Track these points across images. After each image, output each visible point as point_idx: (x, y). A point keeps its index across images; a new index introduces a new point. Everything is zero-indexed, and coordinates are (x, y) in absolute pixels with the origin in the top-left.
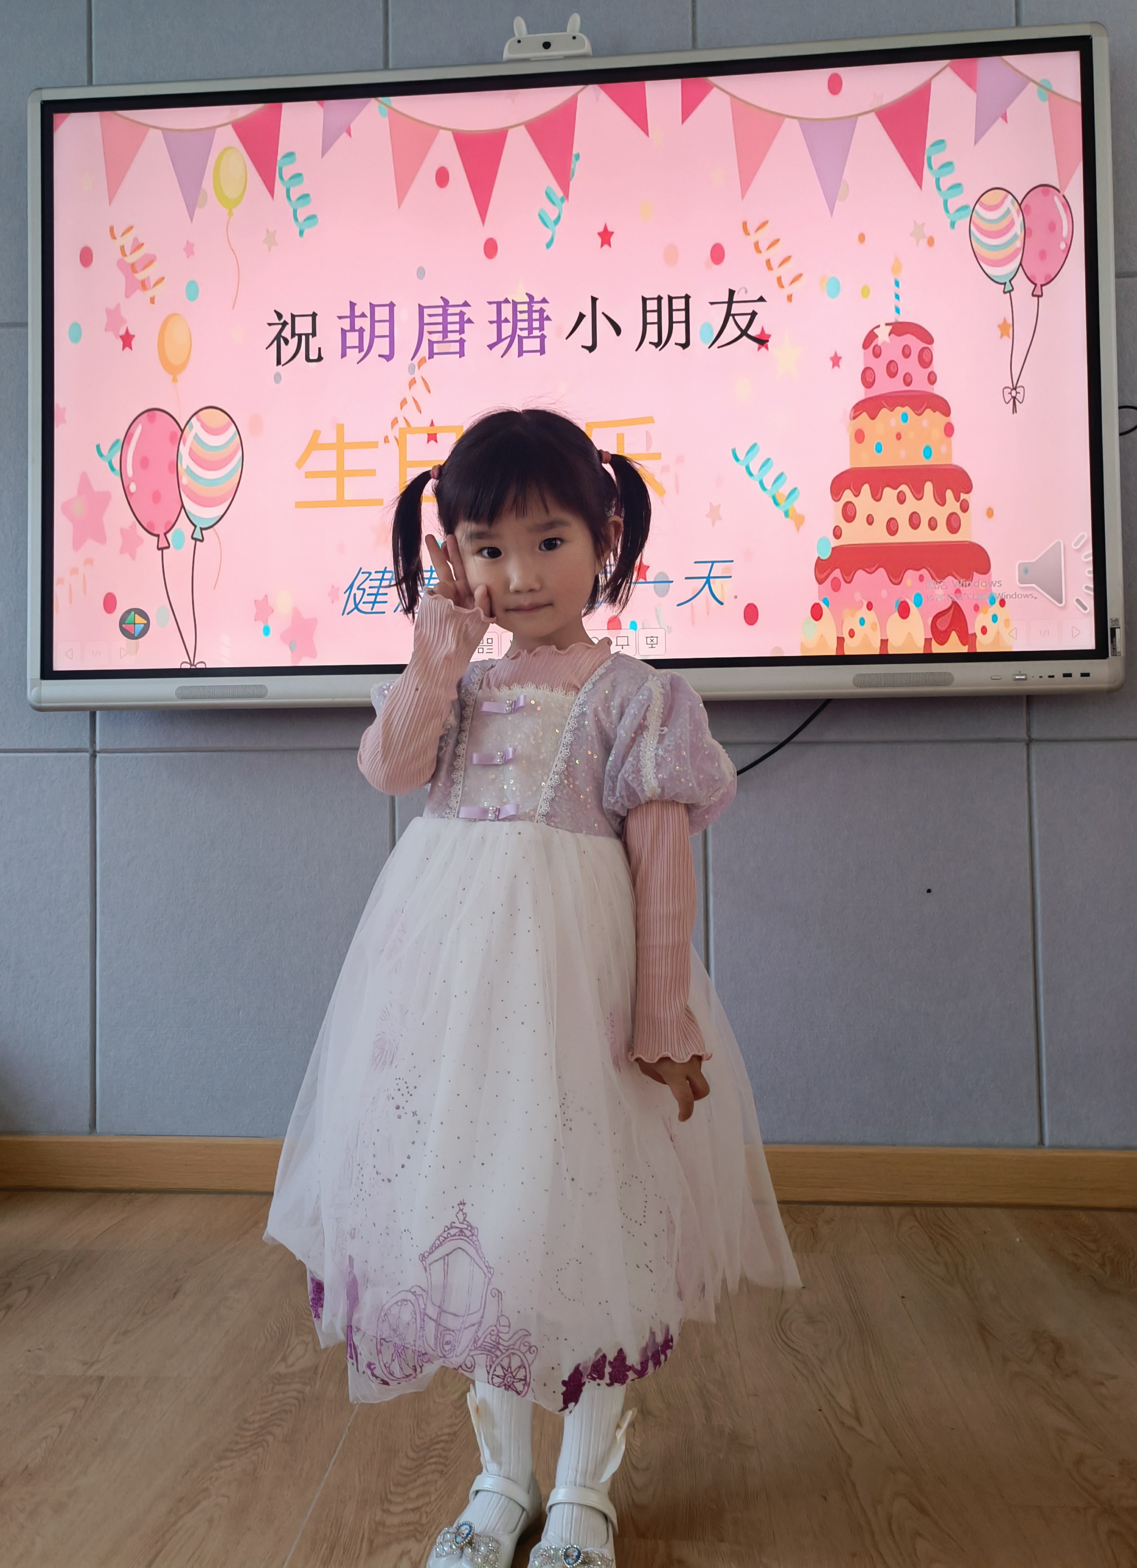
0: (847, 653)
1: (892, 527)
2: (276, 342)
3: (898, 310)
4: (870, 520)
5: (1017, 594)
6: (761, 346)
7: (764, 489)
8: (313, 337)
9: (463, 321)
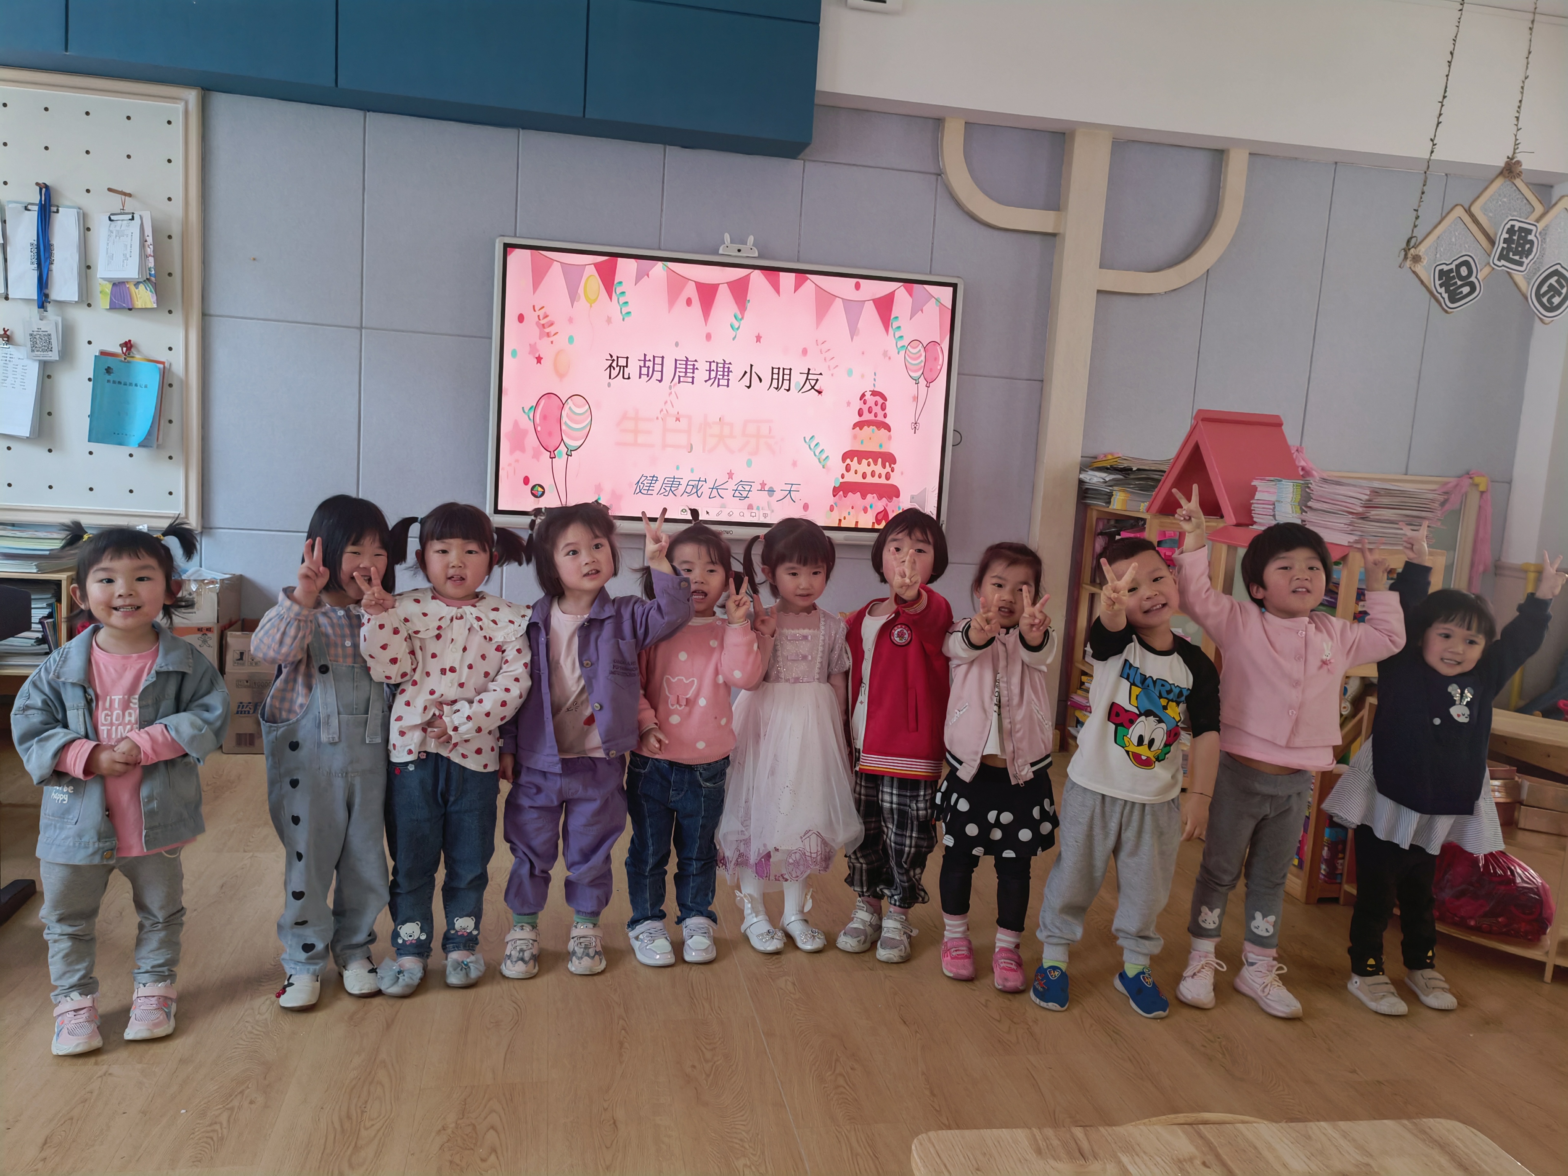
0: (843, 525)
1: (864, 476)
2: (609, 368)
3: (874, 385)
4: (856, 472)
6: (818, 394)
7: (815, 455)
8: (626, 368)
9: (694, 368)
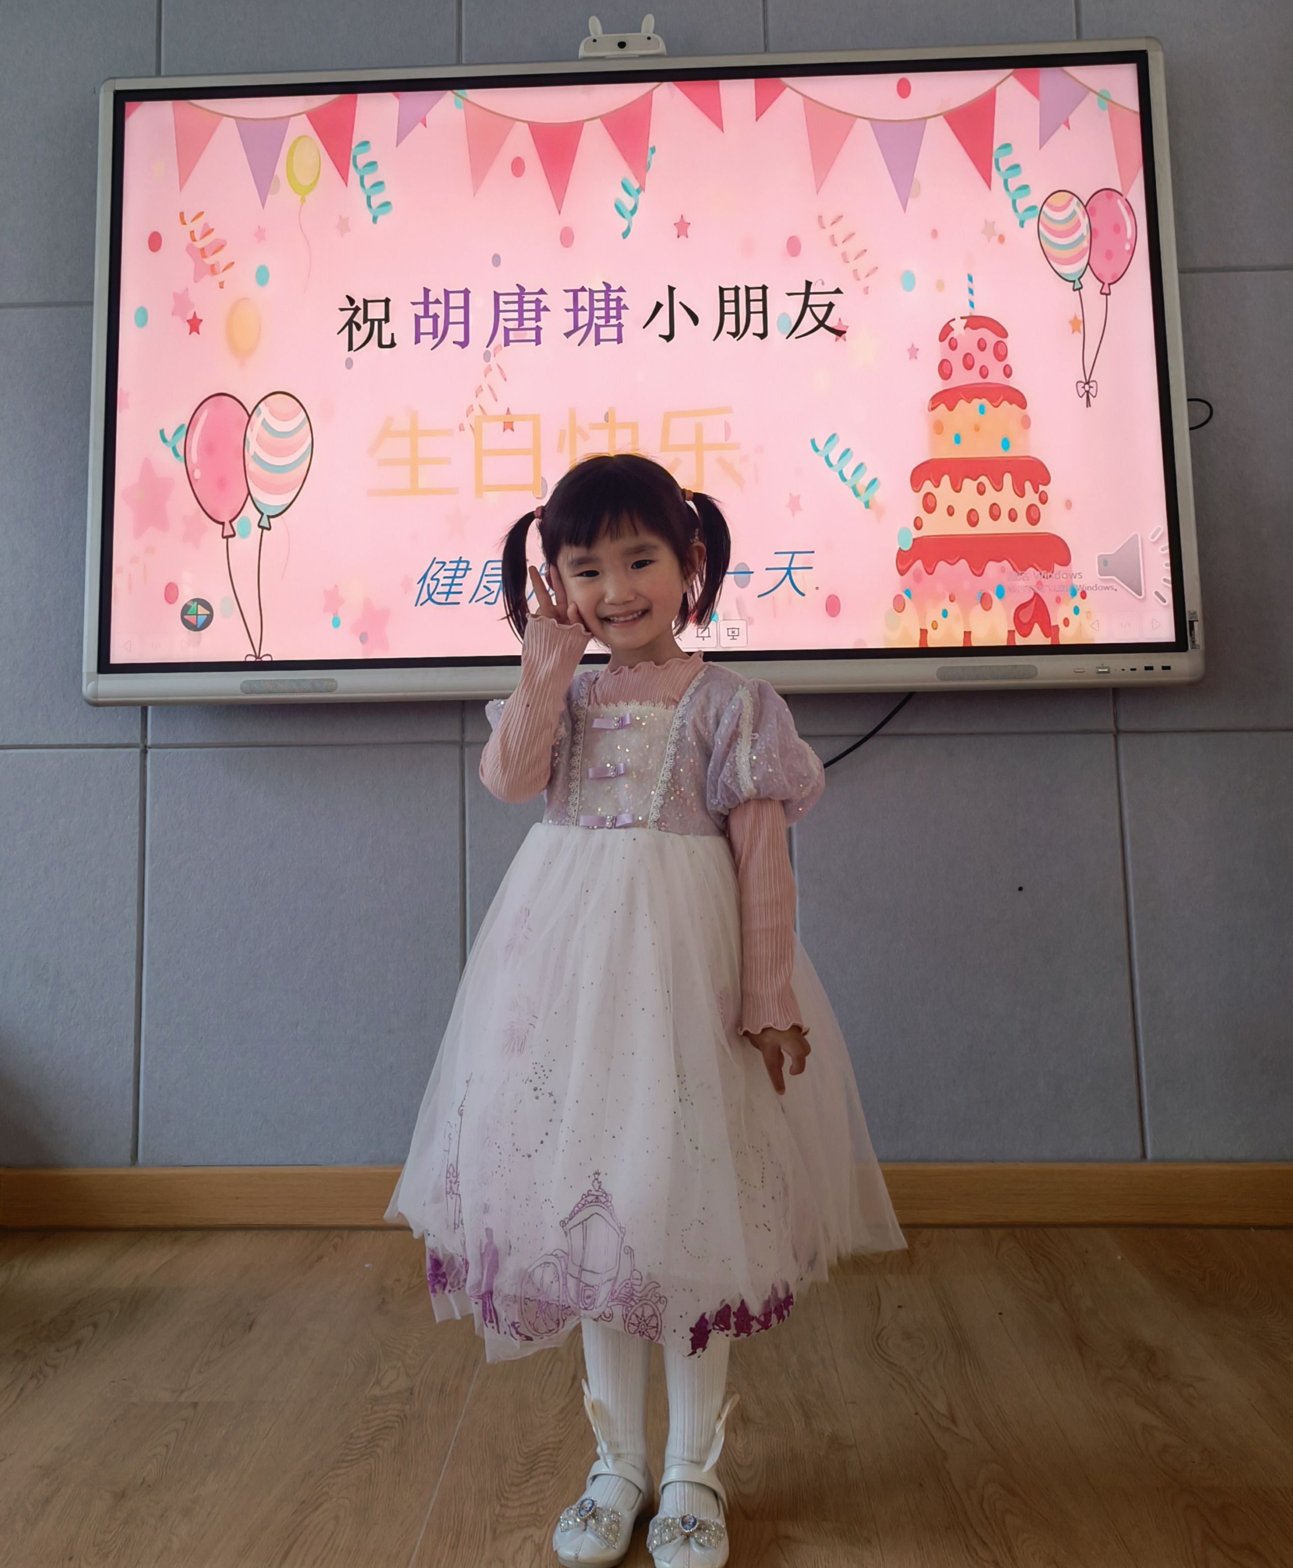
0: (932, 644)
1: (972, 518)
2: (347, 328)
3: (972, 304)
4: (951, 511)
5: (1098, 586)
6: (838, 337)
7: (844, 480)
8: (386, 323)
9: (540, 309)
